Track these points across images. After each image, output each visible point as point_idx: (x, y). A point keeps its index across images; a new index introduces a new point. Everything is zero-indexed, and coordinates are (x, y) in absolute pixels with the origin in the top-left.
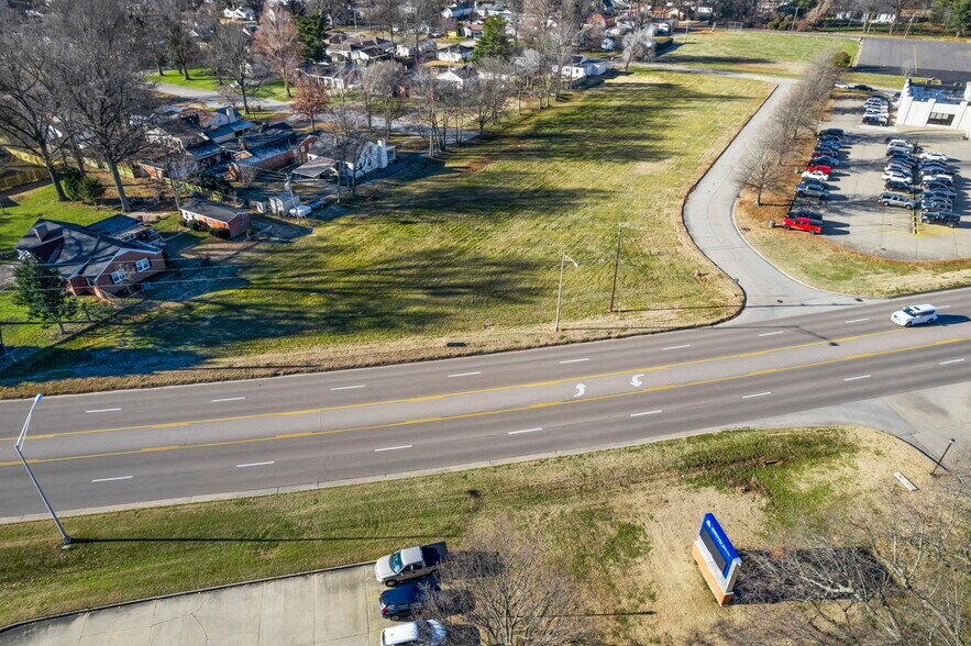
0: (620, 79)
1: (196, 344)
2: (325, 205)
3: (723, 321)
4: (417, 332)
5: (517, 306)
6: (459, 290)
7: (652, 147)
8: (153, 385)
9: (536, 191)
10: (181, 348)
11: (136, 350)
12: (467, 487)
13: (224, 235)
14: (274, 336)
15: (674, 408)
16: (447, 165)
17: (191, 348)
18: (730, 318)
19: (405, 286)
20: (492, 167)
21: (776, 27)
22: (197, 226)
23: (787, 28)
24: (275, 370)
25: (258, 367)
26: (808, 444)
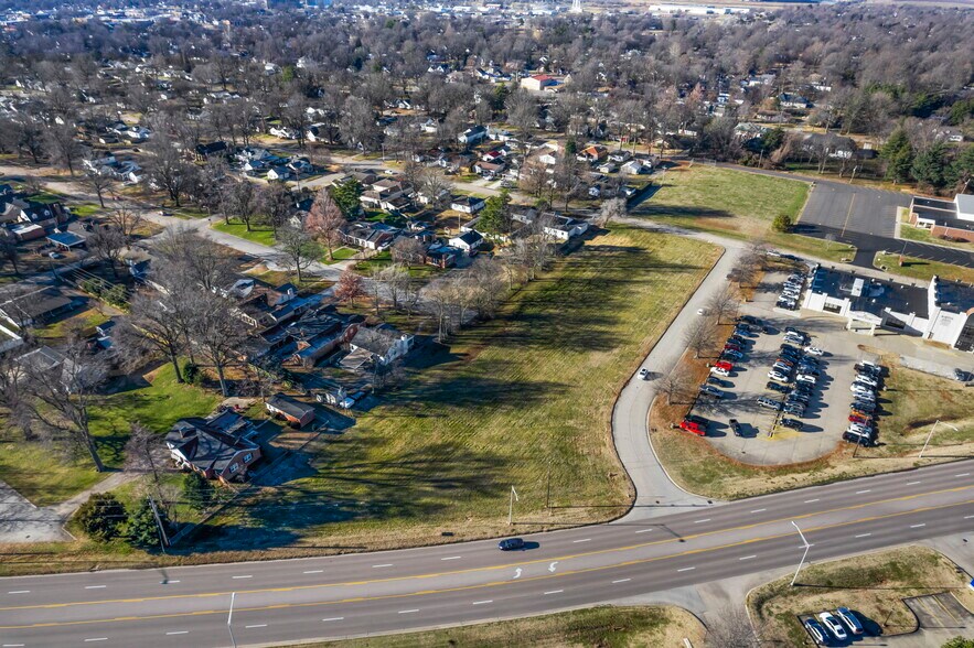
0: (599, 241)
1: (290, 525)
2: (364, 396)
3: (616, 519)
4: (425, 520)
5: (489, 500)
6: (453, 484)
7: (606, 332)
8: (268, 559)
9: (513, 384)
10: (280, 529)
11: (252, 529)
12: (448, 639)
13: (296, 427)
14: (337, 521)
15: (570, 588)
16: (453, 351)
17: (286, 529)
18: (621, 517)
19: (419, 479)
20: (484, 354)
21: (745, 163)
22: (279, 416)
23: (755, 165)
24: (340, 549)
25: (329, 547)
26: (642, 618)
